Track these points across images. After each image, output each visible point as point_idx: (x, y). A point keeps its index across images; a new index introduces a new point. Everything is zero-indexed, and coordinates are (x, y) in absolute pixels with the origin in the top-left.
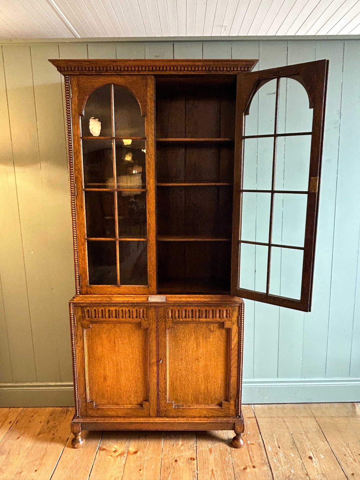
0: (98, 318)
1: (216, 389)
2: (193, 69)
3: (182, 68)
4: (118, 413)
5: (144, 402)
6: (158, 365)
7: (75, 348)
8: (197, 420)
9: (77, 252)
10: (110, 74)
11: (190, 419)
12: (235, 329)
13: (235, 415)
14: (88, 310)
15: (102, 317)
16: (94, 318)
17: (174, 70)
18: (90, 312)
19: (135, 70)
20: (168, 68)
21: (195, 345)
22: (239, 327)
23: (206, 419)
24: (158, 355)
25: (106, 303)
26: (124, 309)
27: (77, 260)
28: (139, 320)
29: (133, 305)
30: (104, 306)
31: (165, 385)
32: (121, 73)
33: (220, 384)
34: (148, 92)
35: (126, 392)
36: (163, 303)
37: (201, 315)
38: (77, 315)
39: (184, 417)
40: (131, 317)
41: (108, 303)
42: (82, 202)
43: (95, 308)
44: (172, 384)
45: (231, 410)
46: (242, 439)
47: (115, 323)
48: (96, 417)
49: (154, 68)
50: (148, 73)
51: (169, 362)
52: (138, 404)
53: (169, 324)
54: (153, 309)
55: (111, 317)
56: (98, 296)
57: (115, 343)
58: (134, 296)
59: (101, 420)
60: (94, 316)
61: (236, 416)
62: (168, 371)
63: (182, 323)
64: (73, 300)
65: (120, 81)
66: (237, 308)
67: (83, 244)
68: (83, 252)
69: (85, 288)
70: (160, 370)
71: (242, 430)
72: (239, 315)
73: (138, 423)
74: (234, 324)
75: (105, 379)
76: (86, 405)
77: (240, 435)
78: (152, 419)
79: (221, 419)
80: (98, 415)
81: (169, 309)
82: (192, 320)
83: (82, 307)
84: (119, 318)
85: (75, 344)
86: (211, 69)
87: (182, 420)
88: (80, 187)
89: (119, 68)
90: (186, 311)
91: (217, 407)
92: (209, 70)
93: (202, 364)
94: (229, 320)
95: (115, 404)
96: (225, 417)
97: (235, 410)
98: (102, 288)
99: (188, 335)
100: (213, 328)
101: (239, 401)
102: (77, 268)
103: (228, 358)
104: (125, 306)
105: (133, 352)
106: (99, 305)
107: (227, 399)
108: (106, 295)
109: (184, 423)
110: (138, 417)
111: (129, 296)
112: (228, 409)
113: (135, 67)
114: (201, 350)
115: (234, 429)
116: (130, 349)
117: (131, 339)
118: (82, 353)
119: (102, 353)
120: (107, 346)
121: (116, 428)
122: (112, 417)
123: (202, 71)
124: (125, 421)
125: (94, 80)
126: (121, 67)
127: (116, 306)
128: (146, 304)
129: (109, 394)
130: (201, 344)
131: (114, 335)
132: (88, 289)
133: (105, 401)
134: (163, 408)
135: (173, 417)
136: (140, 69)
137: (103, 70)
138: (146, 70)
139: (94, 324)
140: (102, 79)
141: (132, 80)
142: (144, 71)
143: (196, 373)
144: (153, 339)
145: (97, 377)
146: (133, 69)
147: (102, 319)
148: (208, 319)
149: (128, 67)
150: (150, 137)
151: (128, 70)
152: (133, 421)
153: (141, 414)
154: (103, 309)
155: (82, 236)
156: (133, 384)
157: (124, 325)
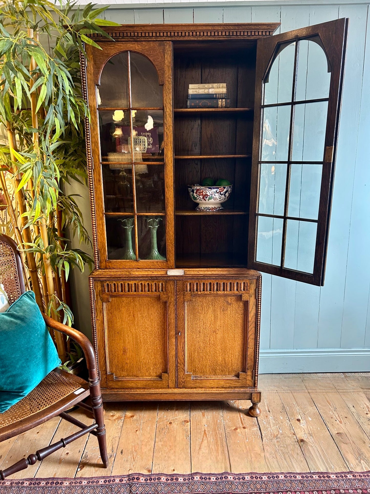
0: (118, 291)
1: (233, 361)
2: (213, 34)
3: (202, 34)
4: (138, 384)
5: (163, 374)
6: (176, 338)
8: (214, 391)
9: (95, 227)
10: (126, 40)
11: (208, 390)
12: (252, 302)
13: (252, 386)
14: (108, 284)
15: (122, 291)
16: (113, 292)
17: (193, 35)
18: (110, 286)
19: (153, 36)
20: (187, 34)
21: (213, 318)
22: (256, 300)
23: (223, 390)
24: (176, 327)
25: (125, 277)
26: (143, 283)
27: (96, 235)
28: (158, 293)
29: (153, 278)
30: (123, 280)
31: (184, 357)
32: (138, 40)
33: (237, 356)
34: (166, 60)
35: (145, 364)
36: (182, 276)
37: (219, 288)
38: (97, 290)
39: (202, 388)
40: (150, 290)
41: (127, 277)
42: (100, 176)
43: (114, 282)
44: (190, 356)
45: (247, 381)
46: (259, 409)
48: (116, 388)
50: (165, 39)
51: (188, 335)
52: (157, 376)
53: (188, 297)
54: (171, 283)
55: (130, 291)
56: (117, 270)
57: (134, 317)
58: (152, 270)
59: (121, 392)
60: (113, 290)
62: (186, 343)
63: (199, 296)
64: (92, 275)
65: (137, 48)
66: (255, 281)
67: (102, 219)
68: (102, 227)
69: (104, 262)
70: (179, 342)
71: (258, 399)
72: (257, 287)
73: (157, 393)
74: (251, 296)
75: (125, 351)
76: (106, 378)
77: (257, 404)
78: (171, 390)
79: (238, 389)
80: (118, 387)
82: (210, 293)
83: (102, 282)
84: (138, 292)
85: (95, 318)
86: (231, 34)
87: (200, 391)
89: (136, 34)
90: (204, 284)
91: (234, 378)
92: (229, 35)
94: (247, 293)
95: (134, 376)
96: (241, 387)
97: (252, 380)
98: (120, 262)
100: (231, 301)
101: (256, 372)
102: (96, 243)
103: (245, 330)
104: (144, 280)
105: (152, 325)
106: (119, 279)
107: (244, 370)
108: (125, 270)
109: (202, 393)
110: (157, 388)
111: (148, 270)
112: (245, 380)
113: (152, 33)
114: (218, 323)
115: (250, 399)
116: (149, 323)
117: (150, 313)
118: (102, 327)
119: (122, 327)
120: (126, 320)
121: (136, 399)
122: (131, 388)
123: (222, 36)
124: (145, 392)
125: (110, 47)
126: (138, 33)
127: (135, 280)
128: (165, 278)
129: (128, 366)
130: (219, 317)
131: (133, 308)
132: (107, 264)
133: (125, 373)
134: (182, 379)
135: (192, 388)
136: (158, 35)
137: (120, 36)
138: (164, 36)
139: (114, 298)
140: (118, 46)
141: (149, 47)
142: (162, 36)
143: (214, 345)
144: (171, 312)
145: (117, 350)
146: (151, 34)
147: (122, 293)
148: (226, 292)
149: (145, 33)
150: (168, 107)
151: (145, 36)
152: (152, 392)
153: (160, 385)
154: (122, 283)
155: (100, 210)
156: (152, 356)
157: (143, 298)
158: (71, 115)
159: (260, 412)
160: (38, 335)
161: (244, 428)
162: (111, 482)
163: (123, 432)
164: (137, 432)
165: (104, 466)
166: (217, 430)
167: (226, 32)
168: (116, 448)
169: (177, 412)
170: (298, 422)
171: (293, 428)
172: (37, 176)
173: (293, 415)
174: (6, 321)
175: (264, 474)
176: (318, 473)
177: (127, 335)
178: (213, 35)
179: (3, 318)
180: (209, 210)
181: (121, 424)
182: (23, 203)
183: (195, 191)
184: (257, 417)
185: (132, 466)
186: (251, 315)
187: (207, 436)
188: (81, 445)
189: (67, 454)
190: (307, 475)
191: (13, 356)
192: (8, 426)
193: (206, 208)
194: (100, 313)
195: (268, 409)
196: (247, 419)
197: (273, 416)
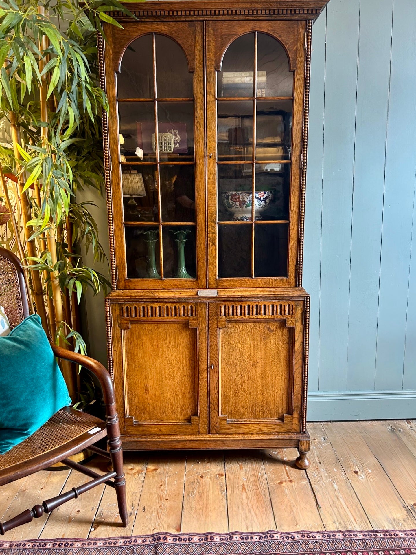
0: (139, 316)
1: (276, 400)
3: (238, 12)
4: (162, 430)
5: (192, 416)
6: (209, 372)
7: (112, 353)
8: (254, 437)
9: (113, 239)
10: (151, 20)
11: (246, 436)
12: (298, 328)
13: (299, 431)
14: (127, 307)
15: (144, 316)
16: (134, 317)
17: (228, 14)
18: (130, 310)
19: (181, 15)
20: (221, 12)
21: (252, 348)
22: (304, 326)
23: (265, 436)
24: (209, 359)
25: (148, 299)
26: (169, 305)
27: (114, 249)
28: (186, 319)
29: (180, 300)
30: (145, 302)
31: (217, 395)
32: (165, 20)
33: (281, 395)
34: (197, 43)
35: (171, 405)
36: (215, 297)
37: (259, 312)
38: (114, 314)
39: (239, 434)
40: (178, 315)
41: (151, 299)
42: (119, 179)
43: (135, 305)
44: (225, 395)
45: (294, 425)
46: (307, 459)
47: (158, 322)
48: (136, 435)
49: (205, 12)
50: (196, 19)
51: (222, 369)
52: (185, 420)
53: (222, 323)
54: (203, 305)
55: (154, 315)
56: (138, 291)
57: (158, 347)
58: (180, 290)
59: (142, 439)
60: (134, 314)
61: (301, 432)
62: (220, 378)
63: (236, 322)
64: (109, 296)
65: (163, 29)
66: (301, 303)
67: (121, 229)
68: (120, 239)
69: (123, 282)
70: (211, 377)
71: (307, 447)
72: (304, 311)
73: (185, 441)
74: (298, 322)
75: (147, 389)
76: (125, 421)
77: (306, 454)
78: (201, 437)
79: (282, 435)
80: (138, 434)
81: (222, 305)
82: (248, 317)
83: (120, 304)
84: (163, 316)
85: (111, 348)
86: (272, 12)
87: (237, 437)
88: (116, 160)
89: (162, 13)
90: (241, 307)
91: (278, 421)
92: (270, 14)
93: (259, 370)
94: (292, 318)
95: (158, 419)
96: (286, 433)
97: (299, 425)
98: (143, 281)
99: (243, 335)
100: (273, 327)
101: (303, 413)
102: (114, 258)
103: (291, 362)
104: (171, 302)
105: (179, 357)
106: (140, 301)
107: (289, 412)
108: (148, 290)
109: (239, 440)
110: (185, 435)
111: (174, 290)
112: (291, 424)
113: (181, 12)
114: (258, 354)
115: (298, 447)
116: (175, 354)
117: (177, 342)
118: (120, 359)
119: (143, 359)
120: (149, 351)
121: (159, 447)
122: (155, 435)
123: (261, 15)
124: (170, 439)
125: (132, 29)
126: (165, 12)
127: (160, 302)
128: (195, 300)
129: (151, 407)
130: (259, 347)
131: (157, 337)
132: (127, 283)
133: (147, 416)
134: (215, 423)
135: (227, 434)
136: (188, 13)
137: (144, 15)
138: (194, 15)
139: (134, 325)
140: (142, 27)
141: (177, 28)
142: (192, 15)
143: (253, 381)
144: (202, 341)
145: (137, 388)
146: (179, 13)
147: (144, 318)
148: (267, 317)
149: (173, 12)
150: (199, 98)
151: (173, 15)
152: (180, 439)
153: (189, 430)
154: (145, 305)
155: (118, 219)
156: (179, 395)
157: (169, 325)
158: (87, 104)
159: (310, 463)
160: (45, 365)
161: (291, 481)
162: (133, 543)
163: (144, 487)
164: (162, 487)
165: (123, 525)
166: (258, 484)
167: (266, 10)
168: (137, 505)
169: (209, 465)
170: (356, 474)
171: (350, 481)
172: (47, 174)
173: (349, 466)
174: (8, 346)
175: (318, 532)
176: (383, 531)
177: (149, 370)
178: (252, 13)
179: (5, 342)
180: (247, 219)
181: (142, 478)
182: (28, 212)
183: (230, 197)
184: (305, 470)
185: (157, 525)
186: (298, 344)
187: (247, 490)
188: (94, 501)
189: (78, 512)
190: (370, 533)
191: (16, 387)
192: (10, 468)
193: (243, 217)
194: (118, 343)
195: (319, 461)
196: (293, 472)
197: (324, 469)
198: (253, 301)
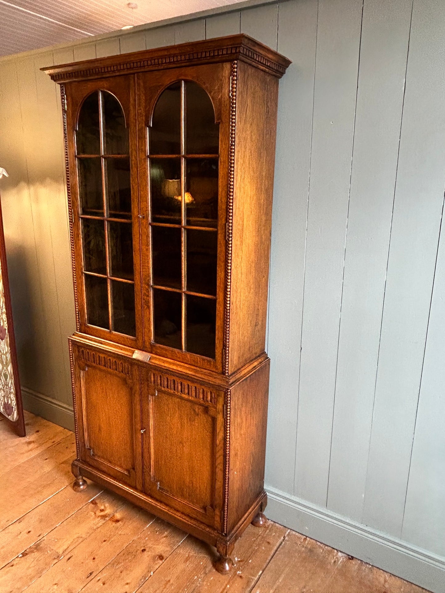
0: (91, 362)
1: (202, 488)
4: (109, 471)
5: (131, 470)
8: (178, 516)
11: (172, 511)
12: (220, 420)
13: (220, 530)
14: (83, 351)
15: (94, 362)
16: (88, 361)
17: (151, 64)
21: (179, 425)
22: (225, 419)
23: (187, 519)
24: (142, 420)
26: (111, 359)
28: (124, 376)
29: (118, 356)
31: (150, 460)
34: (131, 97)
35: (117, 452)
36: (146, 363)
37: (183, 390)
38: (75, 354)
39: (166, 505)
40: (118, 370)
42: (78, 230)
43: (88, 350)
44: (156, 462)
45: (216, 522)
47: (105, 372)
48: (92, 467)
49: (132, 65)
51: (154, 435)
52: (127, 470)
53: (152, 390)
55: (101, 364)
59: (94, 472)
60: (87, 358)
61: (222, 532)
62: (152, 444)
63: (165, 393)
64: (72, 337)
66: (222, 394)
67: (81, 278)
69: (84, 326)
70: (144, 440)
71: (224, 552)
72: (224, 403)
73: (123, 490)
74: (219, 413)
76: (85, 451)
80: (94, 465)
81: (152, 372)
82: (174, 392)
83: (78, 346)
84: (107, 367)
86: (191, 57)
87: (163, 508)
88: (76, 213)
89: (100, 70)
90: (167, 379)
91: (201, 511)
92: (189, 59)
93: (186, 450)
94: (214, 407)
95: (108, 460)
96: (209, 526)
97: (220, 523)
98: (97, 329)
99: (172, 409)
100: (198, 410)
103: (214, 455)
105: (122, 410)
110: (125, 484)
111: (118, 345)
112: (213, 519)
113: (114, 67)
114: (185, 434)
115: (216, 546)
117: (120, 395)
119: (97, 402)
120: (101, 395)
122: (105, 473)
124: (113, 483)
128: (130, 360)
129: (103, 447)
130: (186, 426)
131: (106, 385)
134: (148, 485)
135: (157, 500)
136: (119, 68)
138: (124, 69)
139: (89, 368)
140: (90, 85)
141: (115, 83)
144: (137, 402)
145: (94, 426)
148: (191, 397)
149: (107, 67)
150: (133, 155)
152: (119, 486)
153: (128, 481)
154: (94, 353)
155: (79, 268)
156: (122, 445)
157: (113, 377)
177: (101, 412)
178: (172, 61)
194: (78, 380)
198: (177, 376)
